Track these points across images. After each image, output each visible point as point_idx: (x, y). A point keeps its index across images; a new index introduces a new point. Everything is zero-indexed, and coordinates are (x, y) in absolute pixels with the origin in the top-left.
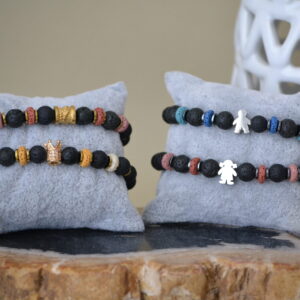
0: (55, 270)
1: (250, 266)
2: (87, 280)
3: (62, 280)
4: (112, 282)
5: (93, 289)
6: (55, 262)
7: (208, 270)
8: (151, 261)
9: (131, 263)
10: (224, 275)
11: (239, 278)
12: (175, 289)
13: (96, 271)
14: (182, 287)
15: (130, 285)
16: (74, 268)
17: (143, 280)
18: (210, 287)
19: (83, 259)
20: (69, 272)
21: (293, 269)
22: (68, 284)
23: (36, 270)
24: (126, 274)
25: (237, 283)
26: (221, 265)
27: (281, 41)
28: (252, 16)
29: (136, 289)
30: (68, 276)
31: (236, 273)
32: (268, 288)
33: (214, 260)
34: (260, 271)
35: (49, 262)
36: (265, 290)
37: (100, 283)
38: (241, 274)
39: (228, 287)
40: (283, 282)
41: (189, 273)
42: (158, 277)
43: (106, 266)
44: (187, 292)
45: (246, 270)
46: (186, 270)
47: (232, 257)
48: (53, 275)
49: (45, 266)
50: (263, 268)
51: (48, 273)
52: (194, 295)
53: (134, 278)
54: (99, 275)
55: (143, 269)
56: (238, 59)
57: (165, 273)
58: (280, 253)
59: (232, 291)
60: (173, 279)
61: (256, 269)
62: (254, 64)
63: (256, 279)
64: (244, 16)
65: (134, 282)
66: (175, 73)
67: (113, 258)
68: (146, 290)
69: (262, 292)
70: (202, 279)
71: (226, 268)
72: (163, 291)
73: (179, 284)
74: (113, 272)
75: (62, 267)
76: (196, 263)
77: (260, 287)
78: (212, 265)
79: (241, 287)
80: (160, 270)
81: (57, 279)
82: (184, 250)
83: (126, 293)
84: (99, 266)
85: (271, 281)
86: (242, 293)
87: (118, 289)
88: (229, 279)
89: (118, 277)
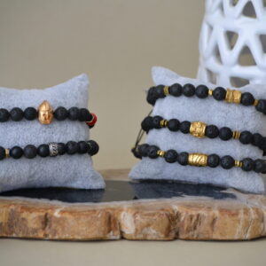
0: (57, 214)
1: (202, 212)
2: (80, 222)
3: (61, 222)
4: (98, 223)
5: (84, 229)
6: (57, 208)
7: (171, 215)
8: (128, 208)
9: (113, 209)
10: (182, 218)
11: (193, 221)
12: (146, 229)
13: (87, 216)
14: (151, 228)
15: (112, 225)
16: (71, 212)
17: (122, 222)
18: (172, 228)
19: (78, 206)
20: (67, 215)
21: (233, 215)
22: (66, 224)
23: (43, 214)
24: (110, 218)
25: (192, 224)
26: (181, 211)
27: (232, 47)
28: (211, 28)
29: (116, 229)
30: (66, 219)
31: (191, 217)
32: (215, 229)
33: (176, 208)
34: (209, 216)
35: (53, 208)
36: (213, 230)
37: (90, 224)
38: (195, 218)
39: (185, 228)
40: (226, 224)
41: (156, 217)
42: (133, 220)
43: (94, 211)
44: (154, 231)
45: (198, 215)
46: (154, 215)
47: (189, 206)
48: (55, 218)
49: (49, 211)
50: (211, 214)
51: (52, 216)
52: (160, 233)
53: (115, 220)
54: (89, 218)
55: (123, 213)
56: (201, 60)
57: (138, 217)
58: (225, 203)
59: (188, 231)
60: (144, 221)
61: (206, 215)
62: (212, 63)
63: (206, 222)
64: (205, 28)
65: (115, 224)
66: (159, 68)
67: (101, 206)
68: (124, 230)
69: (210, 232)
70: (166, 222)
71: (184, 214)
72: (137, 230)
73: (148, 225)
74: (99, 216)
75: (62, 212)
76: (163, 210)
77: (208, 228)
78: (173, 211)
79: (195, 228)
80: (134, 215)
81: (58, 221)
82: (154, 200)
83: (109, 232)
84: (89, 211)
85: (217, 224)
86: (196, 232)
87: (103, 229)
88: (186, 222)
89: (103, 220)
